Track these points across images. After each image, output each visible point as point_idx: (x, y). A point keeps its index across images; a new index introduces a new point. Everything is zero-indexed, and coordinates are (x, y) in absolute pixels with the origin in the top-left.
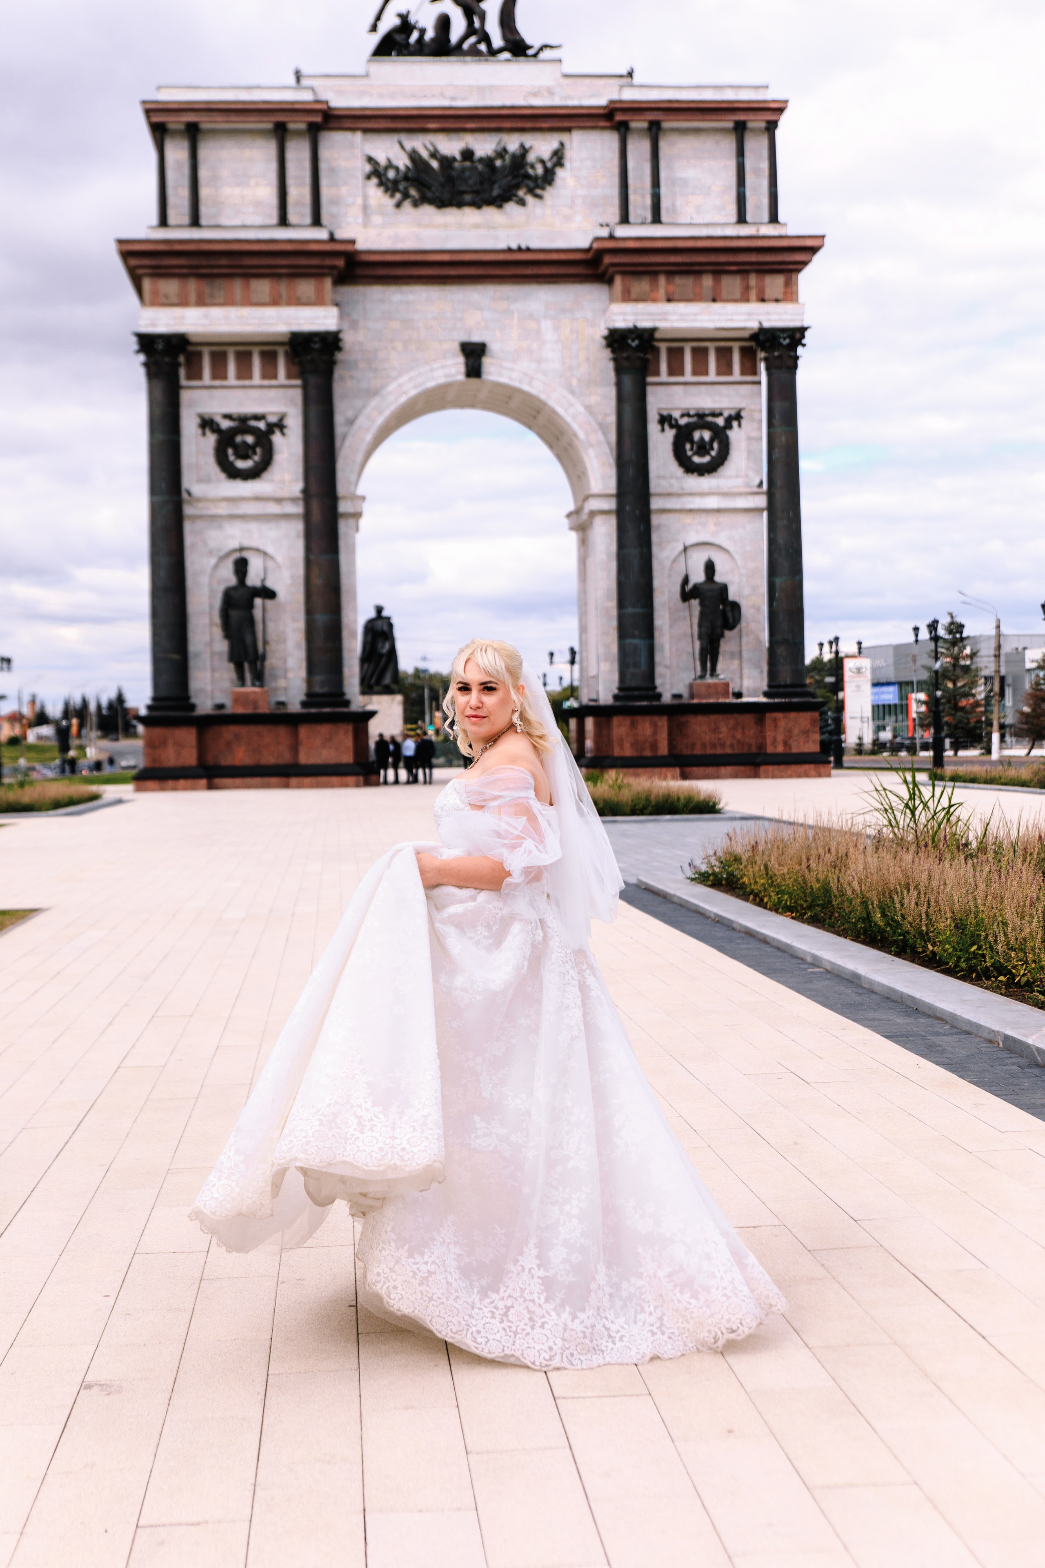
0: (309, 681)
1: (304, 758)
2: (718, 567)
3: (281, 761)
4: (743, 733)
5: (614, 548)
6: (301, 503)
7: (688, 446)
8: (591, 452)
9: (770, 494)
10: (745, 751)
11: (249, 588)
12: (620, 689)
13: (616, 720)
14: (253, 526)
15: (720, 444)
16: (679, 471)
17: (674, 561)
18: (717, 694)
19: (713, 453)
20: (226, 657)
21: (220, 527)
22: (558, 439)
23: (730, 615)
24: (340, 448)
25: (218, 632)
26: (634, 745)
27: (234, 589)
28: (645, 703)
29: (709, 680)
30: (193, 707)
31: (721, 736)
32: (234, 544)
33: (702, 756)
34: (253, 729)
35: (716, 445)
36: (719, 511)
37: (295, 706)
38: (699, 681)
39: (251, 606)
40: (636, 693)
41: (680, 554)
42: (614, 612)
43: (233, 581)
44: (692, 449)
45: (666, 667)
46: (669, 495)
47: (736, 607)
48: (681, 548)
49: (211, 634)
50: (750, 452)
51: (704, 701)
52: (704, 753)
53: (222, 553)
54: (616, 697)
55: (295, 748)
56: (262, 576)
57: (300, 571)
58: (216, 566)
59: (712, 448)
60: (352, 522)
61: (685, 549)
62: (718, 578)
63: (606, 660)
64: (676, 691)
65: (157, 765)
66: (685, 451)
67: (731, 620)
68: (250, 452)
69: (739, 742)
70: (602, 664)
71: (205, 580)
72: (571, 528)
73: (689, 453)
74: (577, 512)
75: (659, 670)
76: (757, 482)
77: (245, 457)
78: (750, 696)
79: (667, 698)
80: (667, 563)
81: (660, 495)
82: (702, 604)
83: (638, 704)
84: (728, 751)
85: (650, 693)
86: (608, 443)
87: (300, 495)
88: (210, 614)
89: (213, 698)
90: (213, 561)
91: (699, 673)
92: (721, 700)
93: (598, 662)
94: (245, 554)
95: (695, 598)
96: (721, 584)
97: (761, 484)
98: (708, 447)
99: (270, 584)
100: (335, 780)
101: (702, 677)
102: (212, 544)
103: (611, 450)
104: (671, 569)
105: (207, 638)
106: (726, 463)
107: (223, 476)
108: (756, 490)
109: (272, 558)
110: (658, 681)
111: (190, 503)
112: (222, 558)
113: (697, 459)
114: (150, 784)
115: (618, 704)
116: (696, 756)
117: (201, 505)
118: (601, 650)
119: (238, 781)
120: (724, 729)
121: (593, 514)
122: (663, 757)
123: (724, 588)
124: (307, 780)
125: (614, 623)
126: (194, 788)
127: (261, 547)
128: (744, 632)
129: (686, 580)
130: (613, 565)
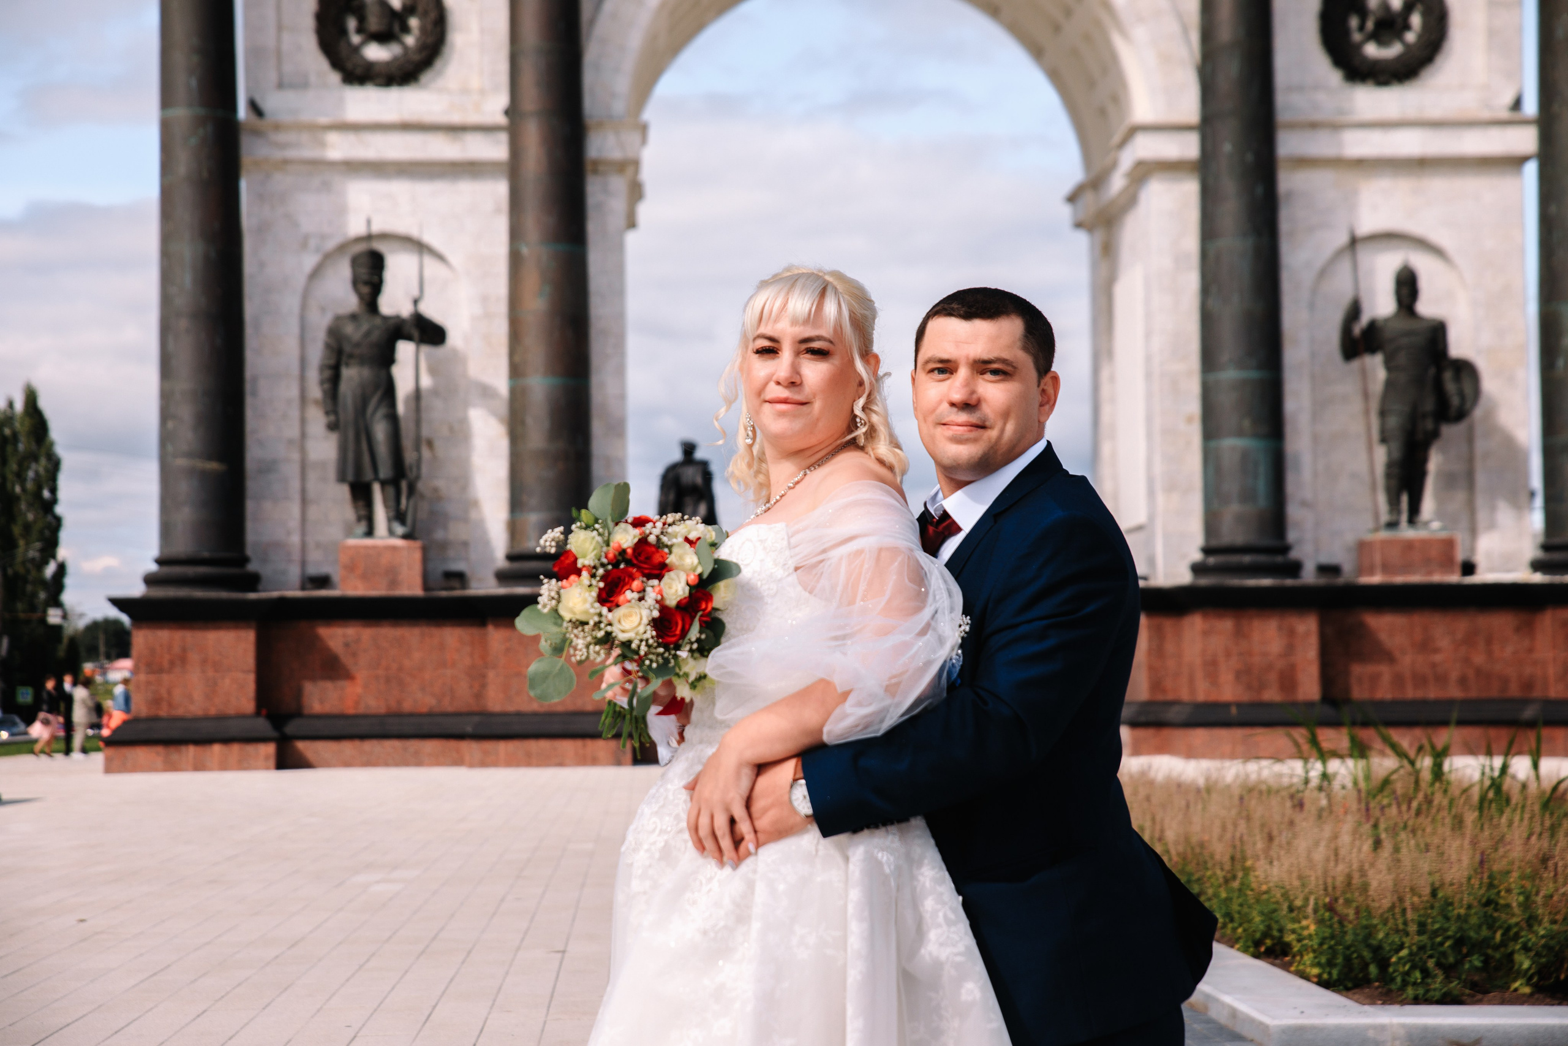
0: (514, 529)
1: (496, 701)
2: (1424, 284)
3: (448, 706)
4: (1490, 653)
5: (1191, 243)
6: (503, 138)
7: (1354, 22)
8: (1140, 33)
9: (1546, 123)
10: (1494, 693)
11: (386, 319)
12: (1207, 551)
13: (1195, 625)
14: (400, 189)
15: (1425, 15)
16: (1334, 77)
17: (1324, 273)
18: (1427, 563)
19: (1411, 37)
20: (332, 472)
21: (326, 187)
22: (1057, 28)
23: (1450, 387)
24: (592, 21)
25: (317, 419)
26: (1243, 674)
27: (353, 317)
28: (1266, 582)
29: (1407, 533)
30: (253, 581)
31: (1438, 658)
32: (356, 227)
33: (1394, 703)
34: (387, 633)
35: (1416, 20)
36: (1421, 165)
37: (485, 586)
38: (1384, 535)
39: (387, 358)
40: (1247, 559)
41: (1339, 254)
42: (1193, 387)
43: (350, 302)
44: (1361, 28)
45: (1304, 504)
46: (1314, 126)
47: (1465, 370)
48: (1343, 239)
49: (303, 421)
50: (1492, 33)
51: (1399, 579)
52: (1399, 696)
53: (331, 245)
54: (1197, 569)
55: (478, 676)
56: (415, 293)
57: (500, 287)
58: (316, 273)
59: (1407, 27)
60: (618, 184)
61: (1354, 242)
62: (1426, 307)
63: (1171, 487)
64: (1325, 559)
65: (163, 712)
66: (1346, 32)
67: (1455, 401)
68: (396, 28)
69: (1478, 672)
70: (1160, 498)
71: (291, 303)
72: (1079, 225)
73: (1357, 37)
74: (1095, 182)
75: (1294, 511)
76: (1508, 98)
77: (383, 37)
78: (1492, 570)
79: (1309, 576)
80: (1307, 278)
81: (1293, 126)
82: (1389, 365)
83: (1252, 582)
84: (1454, 692)
85: (1279, 559)
86: (1180, 16)
87: (502, 120)
88: (302, 378)
89: (304, 563)
90: (310, 261)
91: (1385, 517)
92: (1437, 578)
93: (1151, 494)
94: (380, 247)
95: (1372, 349)
96: (1433, 320)
97: (1517, 105)
98: (1399, 21)
99: (431, 311)
100: (567, 746)
101: (1392, 525)
102: (307, 225)
103: (1185, 30)
104: (1314, 290)
105: (294, 432)
106: (1440, 60)
107: (334, 77)
108: (1505, 114)
109: (440, 257)
110: (1292, 536)
111: (257, 133)
112: (328, 258)
113: (1372, 50)
114: (141, 753)
115: (1204, 581)
116: (1380, 704)
117: (281, 137)
118: (1158, 469)
119: (347, 748)
120: (1444, 642)
121: (1144, 171)
122: (1310, 704)
123: (1438, 331)
124: (503, 748)
125: (1194, 406)
126: (242, 765)
127: (414, 233)
128: (1479, 431)
129: (1354, 311)
130: (1191, 281)
